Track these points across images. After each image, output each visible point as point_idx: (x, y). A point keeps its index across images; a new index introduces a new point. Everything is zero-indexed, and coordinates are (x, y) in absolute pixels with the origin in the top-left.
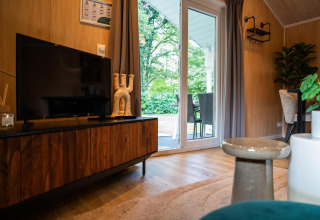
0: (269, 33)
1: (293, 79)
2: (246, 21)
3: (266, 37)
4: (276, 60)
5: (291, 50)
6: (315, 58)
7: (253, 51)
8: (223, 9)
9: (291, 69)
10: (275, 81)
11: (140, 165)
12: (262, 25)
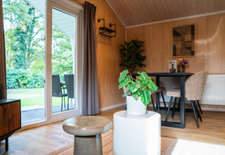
0: (115, 32)
1: (131, 64)
2: (99, 21)
3: (113, 34)
4: (121, 50)
5: (129, 44)
6: (144, 50)
7: (104, 43)
8: (81, 11)
9: (130, 57)
10: (121, 65)
11: (4, 141)
12: (110, 25)
